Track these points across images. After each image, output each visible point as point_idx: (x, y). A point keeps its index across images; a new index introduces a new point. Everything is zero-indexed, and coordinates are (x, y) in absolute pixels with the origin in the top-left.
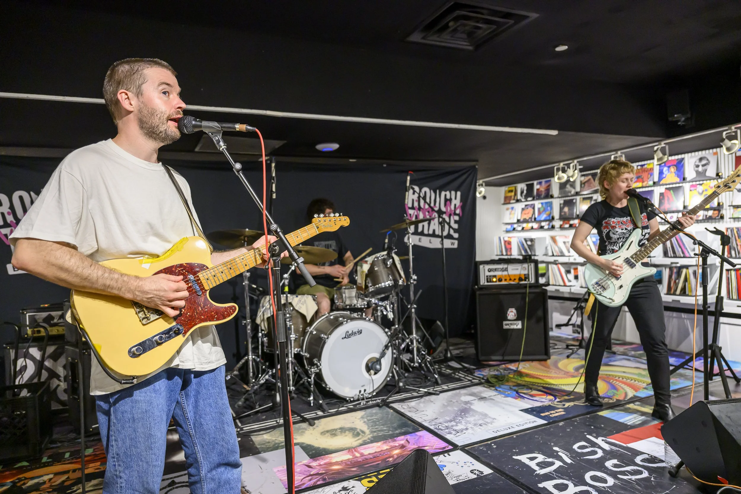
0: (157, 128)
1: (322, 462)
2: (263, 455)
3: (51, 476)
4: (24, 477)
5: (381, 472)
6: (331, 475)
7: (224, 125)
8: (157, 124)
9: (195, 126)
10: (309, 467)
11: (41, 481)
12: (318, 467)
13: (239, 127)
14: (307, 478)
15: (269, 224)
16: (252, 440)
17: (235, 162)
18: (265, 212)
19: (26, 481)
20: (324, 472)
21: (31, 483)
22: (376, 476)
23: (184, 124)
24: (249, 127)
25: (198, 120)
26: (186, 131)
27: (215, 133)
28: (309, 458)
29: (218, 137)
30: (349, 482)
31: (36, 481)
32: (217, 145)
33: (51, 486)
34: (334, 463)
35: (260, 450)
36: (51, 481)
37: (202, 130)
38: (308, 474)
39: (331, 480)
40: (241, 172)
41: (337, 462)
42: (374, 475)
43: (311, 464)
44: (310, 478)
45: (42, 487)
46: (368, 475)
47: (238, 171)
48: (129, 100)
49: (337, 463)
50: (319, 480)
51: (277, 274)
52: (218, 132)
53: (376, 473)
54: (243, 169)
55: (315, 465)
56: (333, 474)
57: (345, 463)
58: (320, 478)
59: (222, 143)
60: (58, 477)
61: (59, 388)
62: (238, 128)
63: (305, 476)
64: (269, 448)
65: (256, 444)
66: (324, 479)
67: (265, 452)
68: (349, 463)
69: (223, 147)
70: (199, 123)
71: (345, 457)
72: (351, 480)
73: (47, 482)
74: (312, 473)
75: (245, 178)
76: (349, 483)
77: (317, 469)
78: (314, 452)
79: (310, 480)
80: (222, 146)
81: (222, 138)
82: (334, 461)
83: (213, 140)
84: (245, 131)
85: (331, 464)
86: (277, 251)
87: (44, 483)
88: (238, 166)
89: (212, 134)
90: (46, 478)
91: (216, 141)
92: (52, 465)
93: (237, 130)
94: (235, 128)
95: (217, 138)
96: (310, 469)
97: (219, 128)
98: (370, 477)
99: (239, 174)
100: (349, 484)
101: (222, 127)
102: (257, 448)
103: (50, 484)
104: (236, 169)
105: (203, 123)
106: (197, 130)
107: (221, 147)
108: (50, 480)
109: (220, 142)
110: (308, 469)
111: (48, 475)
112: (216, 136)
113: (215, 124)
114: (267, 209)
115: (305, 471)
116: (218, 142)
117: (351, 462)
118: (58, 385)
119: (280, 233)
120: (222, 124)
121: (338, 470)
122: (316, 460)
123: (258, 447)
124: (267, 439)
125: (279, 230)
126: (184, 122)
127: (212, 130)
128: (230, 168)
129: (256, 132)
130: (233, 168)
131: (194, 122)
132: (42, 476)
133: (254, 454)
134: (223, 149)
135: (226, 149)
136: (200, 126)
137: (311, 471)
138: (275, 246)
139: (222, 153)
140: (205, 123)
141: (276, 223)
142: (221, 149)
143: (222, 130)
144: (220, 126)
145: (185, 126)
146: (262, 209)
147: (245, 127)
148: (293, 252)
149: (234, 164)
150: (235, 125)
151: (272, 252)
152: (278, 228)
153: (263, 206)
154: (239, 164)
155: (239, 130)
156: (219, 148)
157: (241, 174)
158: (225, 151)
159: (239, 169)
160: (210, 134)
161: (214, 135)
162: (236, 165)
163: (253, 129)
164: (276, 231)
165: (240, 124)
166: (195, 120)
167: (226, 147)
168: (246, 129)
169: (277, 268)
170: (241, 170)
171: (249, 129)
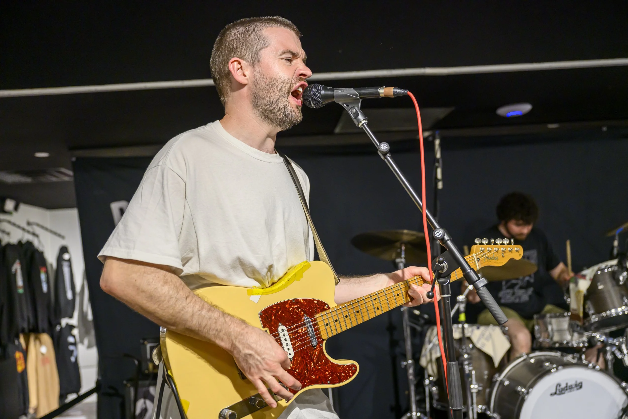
0: (276, 103)
7: (363, 91)
8: (277, 97)
9: (325, 97)
13: (383, 91)
15: (431, 230)
17: (380, 142)
18: (426, 212)
23: (311, 96)
24: (398, 91)
25: (328, 88)
26: (313, 105)
27: (351, 103)
29: (356, 108)
32: (355, 121)
37: (334, 102)
40: (388, 155)
47: (385, 154)
48: (242, 70)
51: (447, 304)
52: (355, 101)
54: (392, 151)
59: (361, 117)
62: (382, 93)
69: (363, 122)
70: (329, 93)
75: (394, 163)
80: (362, 120)
81: (362, 108)
83: (349, 114)
84: (393, 97)
86: (445, 269)
88: (384, 147)
89: (347, 106)
91: (353, 114)
93: (382, 95)
94: (378, 94)
95: (355, 110)
97: (357, 95)
99: (386, 158)
101: (360, 94)
104: (382, 152)
105: (335, 91)
106: (327, 102)
107: (361, 122)
109: (358, 115)
112: (353, 107)
113: (351, 92)
114: (428, 207)
116: (357, 115)
119: (449, 242)
120: (360, 90)
125: (446, 238)
126: (310, 93)
127: (349, 101)
128: (373, 150)
129: (409, 96)
130: (377, 150)
131: (323, 92)
134: (363, 125)
135: (367, 125)
136: (332, 96)
138: (443, 262)
139: (362, 133)
140: (338, 92)
141: (441, 227)
142: (360, 125)
143: (361, 98)
144: (357, 94)
145: (313, 99)
146: (422, 208)
147: (392, 90)
148: (469, 271)
149: (379, 144)
150: (379, 90)
151: (438, 271)
152: (446, 234)
153: (423, 203)
154: (386, 143)
155: (384, 96)
156: (357, 124)
157: (388, 158)
158: (366, 126)
159: (385, 152)
160: (345, 105)
161: (350, 106)
162: (381, 146)
163: (404, 92)
164: (442, 239)
165: (385, 87)
166: (325, 89)
167: (367, 121)
168: (393, 93)
169: (446, 296)
170: (389, 152)
171: (399, 93)
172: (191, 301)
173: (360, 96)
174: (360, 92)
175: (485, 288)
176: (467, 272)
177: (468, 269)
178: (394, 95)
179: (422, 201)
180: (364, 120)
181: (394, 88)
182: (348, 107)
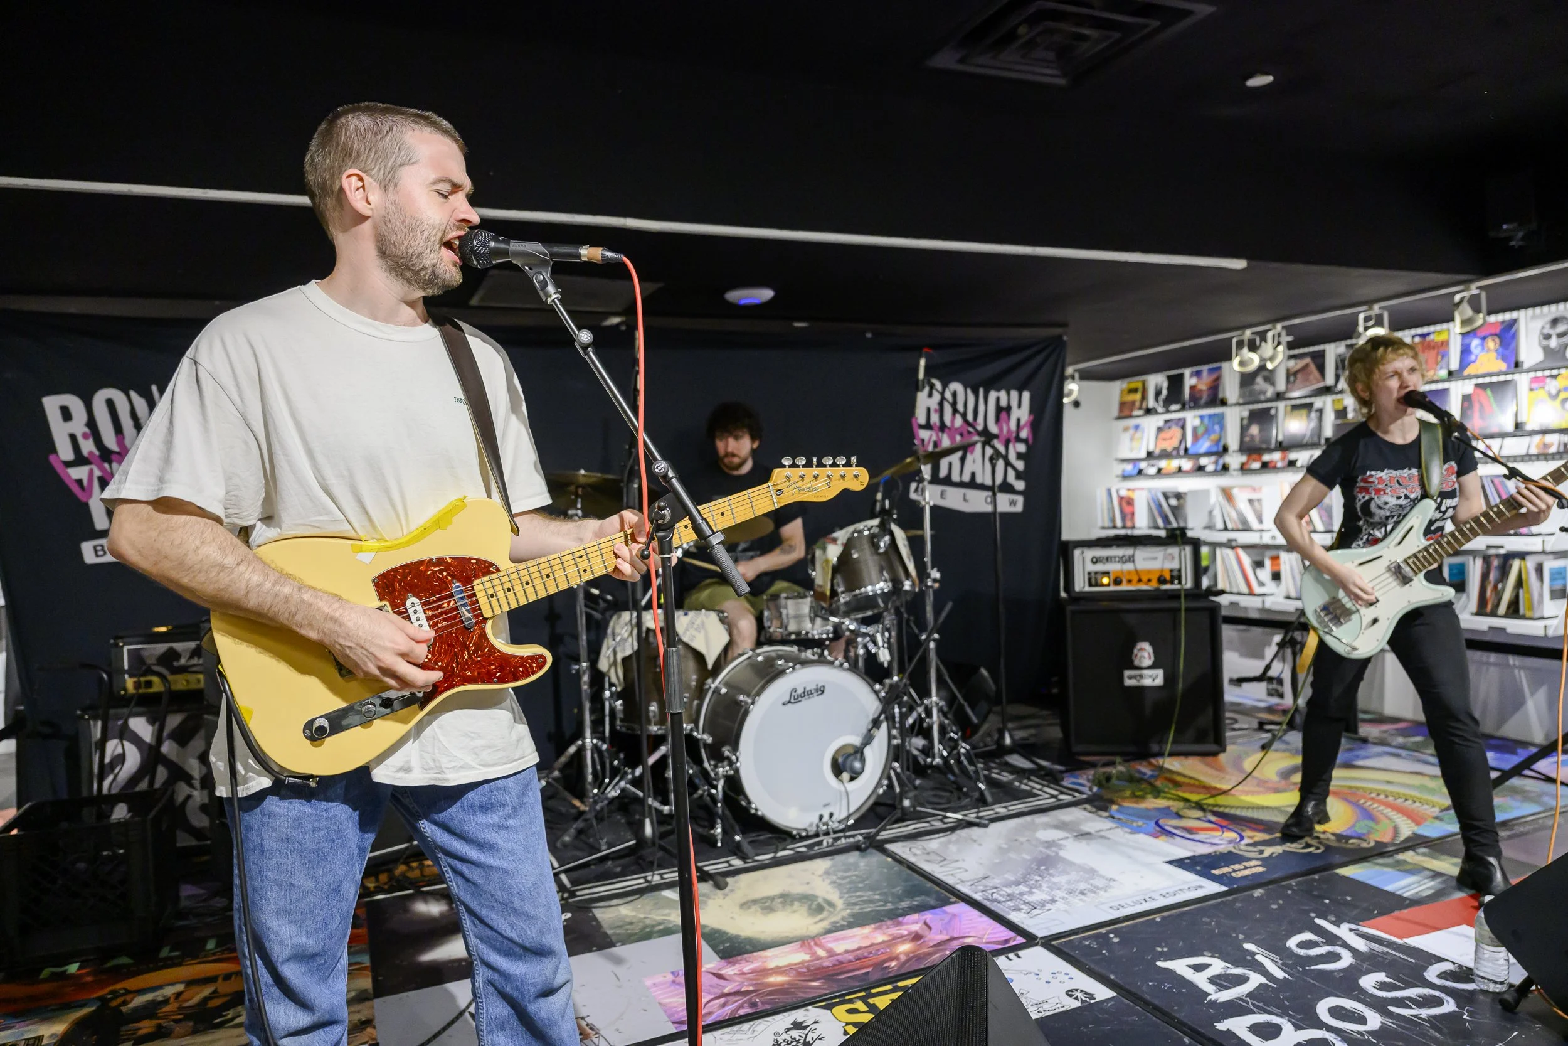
0: (418, 257)
1: (747, 968)
2: (618, 950)
3: (180, 987)
4: (125, 989)
5: (873, 991)
6: (767, 995)
7: (556, 249)
8: (420, 250)
9: (495, 253)
10: (720, 977)
11: (160, 999)
12: (737, 978)
13: (588, 253)
14: (717, 1001)
15: (650, 461)
16: (595, 919)
17: (579, 329)
18: (642, 436)
19: (128, 998)
20: (751, 988)
21: (139, 1001)
22: (864, 999)
23: (472, 247)
24: (609, 254)
25: (501, 239)
26: (475, 263)
27: (535, 265)
28: (718, 959)
29: (544, 274)
30: (808, 1010)
31: (149, 997)
32: (542, 294)
33: (180, 1009)
34: (771, 969)
35: (614, 939)
36: (182, 998)
37: (510, 262)
38: (718, 992)
39: (768, 1007)
40: (591, 349)
41: (778, 967)
42: (860, 998)
43: (723, 972)
44: (722, 1000)
45: (164, 1010)
46: (847, 998)
47: (585, 348)
48: (365, 191)
49: (778, 970)
50: (741, 1007)
52: (544, 263)
53: (863, 994)
54: (595, 344)
55: (732, 973)
56: (771, 993)
57: (796, 970)
58: (745, 1002)
59: (551, 289)
60: (195, 989)
61: (190, 802)
62: (585, 256)
63: (713, 997)
64: (631, 935)
65: (605, 925)
66: (753, 1005)
67: (624, 944)
68: (805, 970)
69: (554, 296)
70: (503, 246)
71: (794, 956)
72: (810, 1008)
73: (172, 1000)
74: (726, 991)
75: (599, 362)
76: (806, 1013)
77: (734, 981)
78: (728, 945)
79: (724, 1005)
80: (553, 294)
81: (553, 276)
82: (772, 965)
83: (532, 282)
84: (601, 262)
85: (765, 972)
86: (668, 518)
87: (166, 1001)
88: (585, 336)
89: (531, 269)
90: (169, 991)
91: (539, 283)
92: (179, 965)
93: (584, 259)
94: (579, 256)
95: (542, 278)
96: (722, 982)
97: (545, 255)
98: (851, 1001)
99: (587, 354)
100: (806, 1016)
101: (552, 255)
102: (606, 935)
103: (177, 1005)
104: (581, 344)
105: (512, 244)
106: (499, 260)
107: (550, 296)
108: (178, 995)
109: (547, 285)
110: (716, 980)
111: (172, 984)
112: (540, 273)
113: (536, 248)
114: (646, 429)
115: (711, 986)
116: (544, 284)
117: (808, 968)
118: (189, 797)
119: (674, 481)
120: (552, 247)
121: (782, 984)
122: (734, 964)
123: (610, 932)
124: (627, 916)
125: (671, 474)
126: (472, 243)
127: (532, 262)
128: (570, 340)
129: (624, 264)
130: (574, 340)
131: (492, 244)
132: (161, 987)
133: (601, 948)
134: (553, 301)
135: (560, 301)
136: (506, 253)
137: (724, 987)
138: (664, 508)
139: (552, 310)
140: (516, 246)
141: (664, 458)
142: (549, 301)
143: (552, 259)
144: (547, 252)
145: (475, 253)
146: (637, 430)
147: (601, 253)
148: (701, 522)
149: (577, 333)
150: (579, 250)
151: (657, 521)
152: (670, 469)
153: (639, 423)
154: (588, 331)
155: (586, 260)
156: (544, 300)
157: (591, 354)
158: (558, 304)
159: (586, 344)
160: (527, 268)
161: (535, 270)
162: (581, 334)
163: (617, 257)
164: (665, 476)
165: (589, 246)
166: (495, 239)
167: (560, 296)
169: (667, 556)
170: (592, 345)
171: (610, 258)
173: (550, 257)
174: (551, 249)
176: (698, 523)
177: (699, 519)
178: (602, 259)
179: (638, 421)
180: (555, 293)
181: (603, 250)
182: (532, 272)
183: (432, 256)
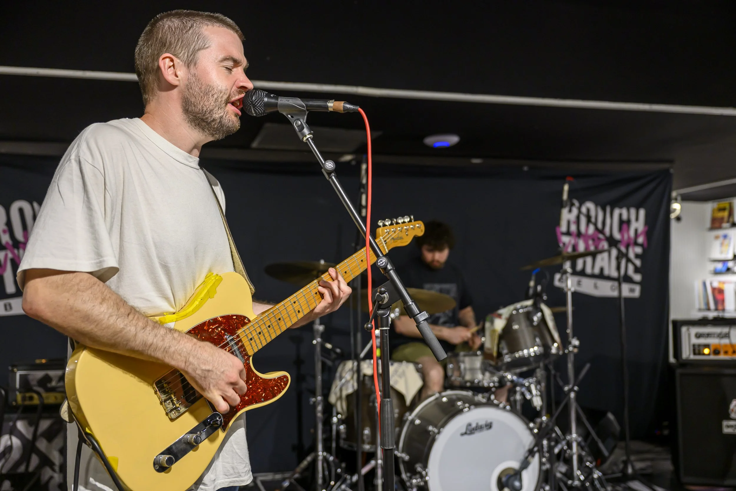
0: (209, 113)
7: (311, 103)
8: (211, 108)
9: (267, 105)
13: (331, 105)
17: (325, 160)
18: (369, 238)
23: (252, 102)
24: (348, 106)
25: (272, 95)
26: (253, 112)
27: (297, 115)
29: (301, 120)
32: (299, 134)
37: (278, 111)
40: (333, 174)
47: (329, 173)
48: (174, 68)
51: (385, 338)
52: (300, 112)
54: (338, 171)
59: (306, 131)
62: (331, 107)
69: (308, 136)
70: (273, 101)
75: (339, 184)
80: (307, 134)
81: (308, 122)
83: (293, 126)
84: (343, 112)
86: (386, 300)
88: (330, 165)
89: (292, 117)
91: (297, 127)
93: (331, 109)
94: (327, 107)
95: (300, 123)
97: (303, 107)
99: (331, 178)
101: (307, 106)
104: (326, 170)
105: (279, 99)
106: (269, 110)
107: (306, 136)
109: (303, 128)
112: (299, 120)
113: (297, 102)
116: (301, 128)
119: (392, 272)
120: (308, 101)
125: (389, 267)
126: (252, 98)
127: (293, 112)
128: (318, 168)
129: (359, 113)
130: (322, 168)
131: (266, 99)
134: (307, 139)
135: (312, 139)
136: (276, 105)
138: (384, 293)
139: (306, 149)
140: (282, 101)
141: (385, 255)
142: (305, 139)
143: (308, 110)
144: (304, 105)
145: (254, 106)
146: (365, 234)
147: (343, 105)
148: (411, 303)
149: (324, 162)
150: (327, 103)
151: (378, 302)
152: (389, 263)
153: (367, 229)
154: (331, 161)
155: (332, 110)
156: (301, 138)
157: (333, 177)
158: (311, 141)
159: (330, 170)
160: (289, 116)
161: (295, 118)
162: (327, 163)
163: (355, 108)
164: (385, 268)
165: (335, 101)
166: (268, 96)
167: (312, 136)
168: (343, 108)
169: (385, 328)
170: (334, 172)
171: (348, 109)
172: (133, 318)
173: (306, 108)
174: (307, 103)
175: (425, 322)
176: (409, 304)
177: (409, 302)
178: (343, 110)
179: (366, 227)
180: (309, 134)
181: (344, 103)
182: (293, 119)
183: (220, 111)
